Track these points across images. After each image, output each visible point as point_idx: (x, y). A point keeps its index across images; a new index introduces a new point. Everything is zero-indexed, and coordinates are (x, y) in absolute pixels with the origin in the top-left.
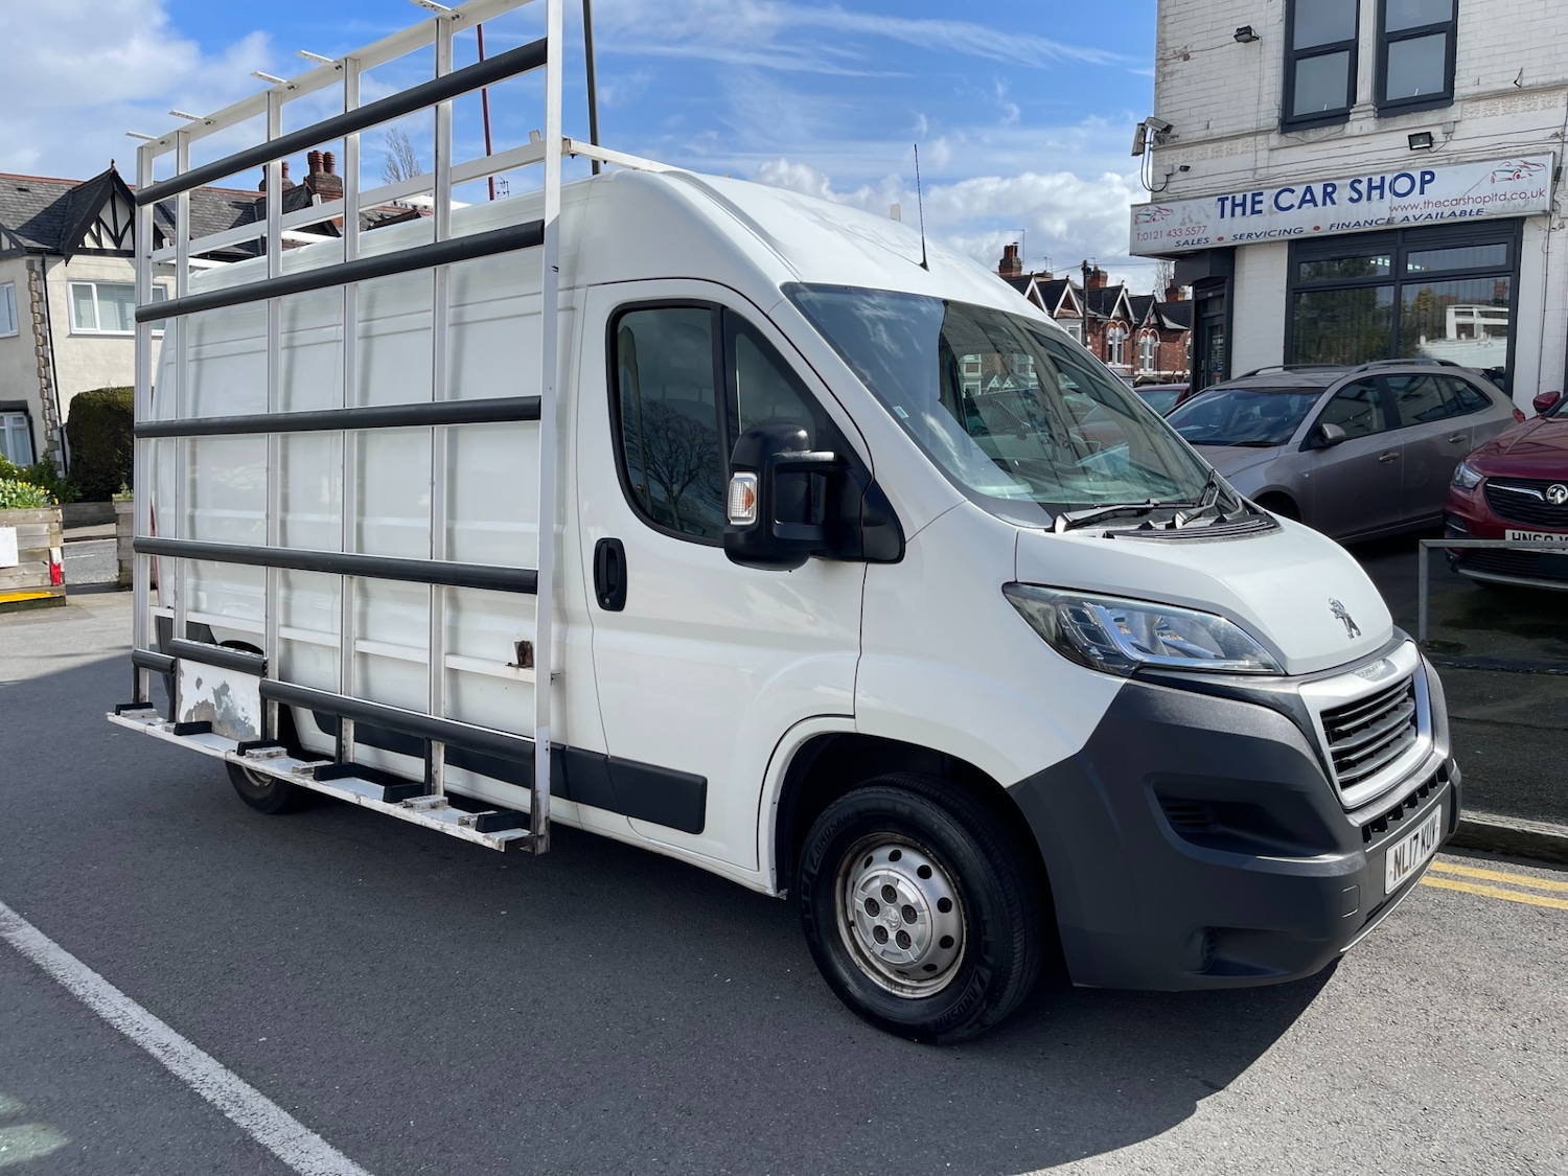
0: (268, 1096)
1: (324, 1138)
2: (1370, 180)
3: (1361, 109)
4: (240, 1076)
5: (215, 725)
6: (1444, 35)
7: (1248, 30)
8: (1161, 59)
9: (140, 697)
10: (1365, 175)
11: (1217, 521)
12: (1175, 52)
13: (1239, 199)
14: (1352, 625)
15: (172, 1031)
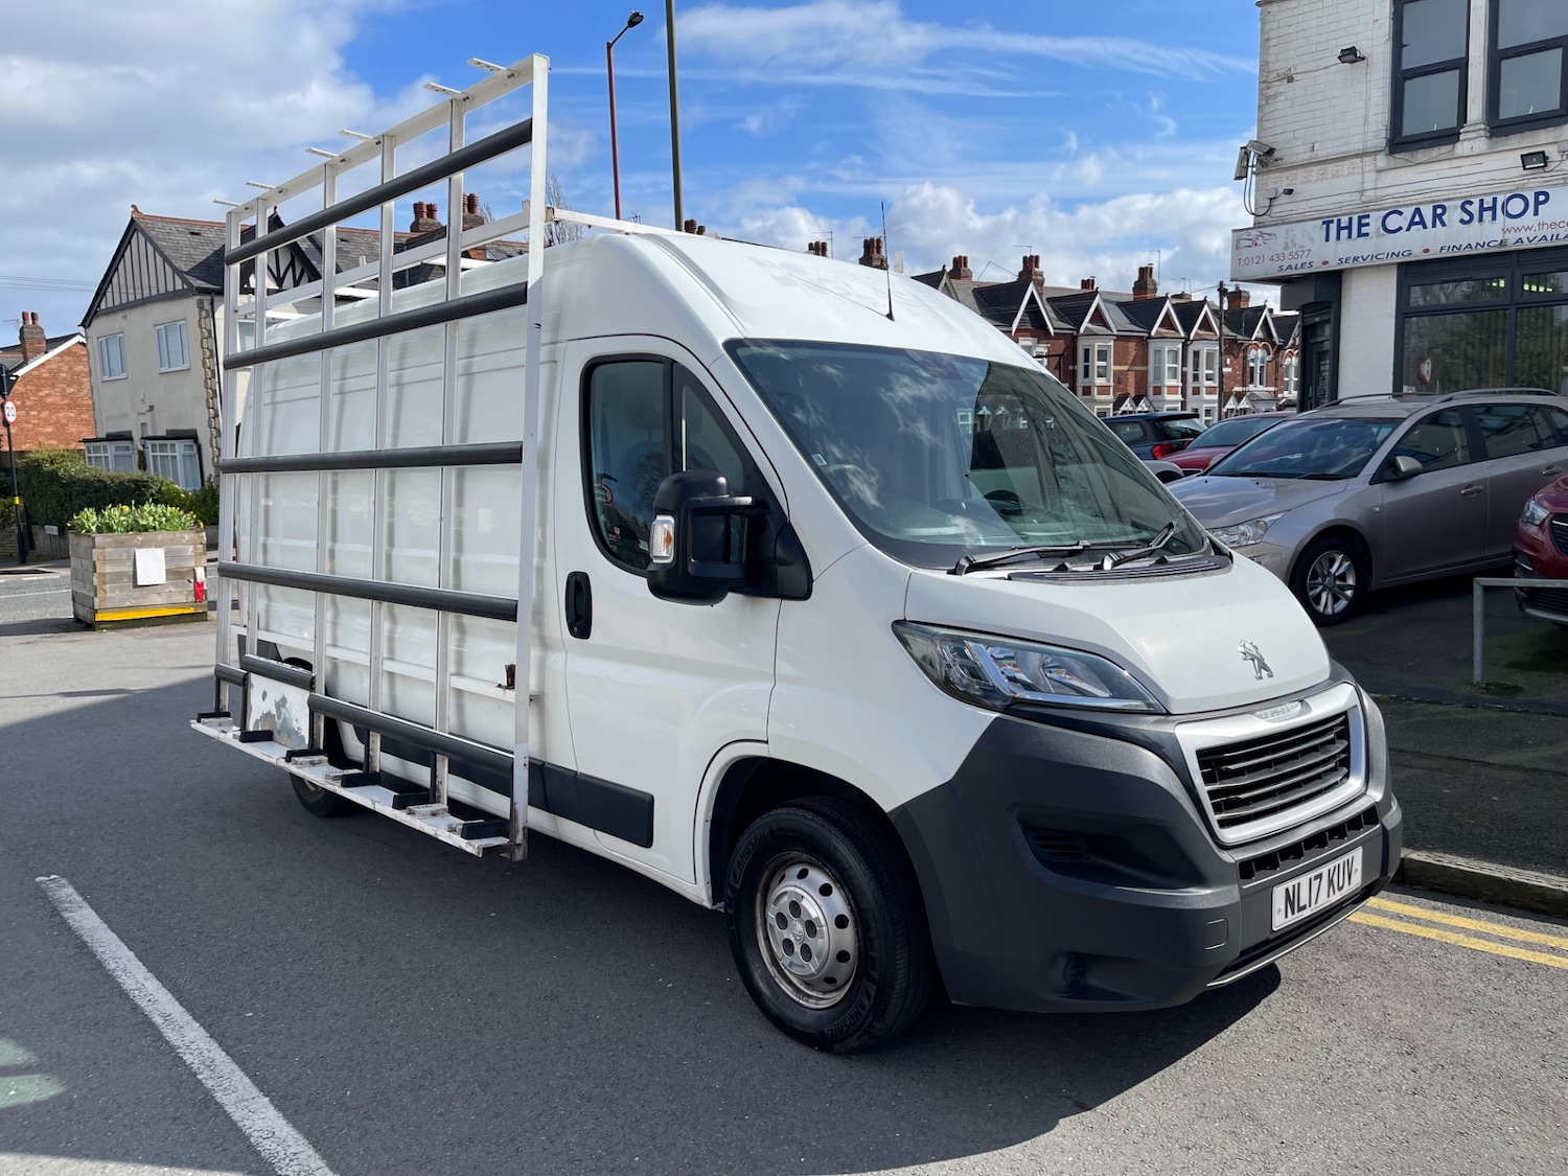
0: (237, 1064)
1: (271, 1101)
2: (1482, 201)
3: (1472, 128)
4: (220, 1045)
5: (275, 734)
6: (1561, 50)
7: (1352, 51)
8: (1264, 82)
9: (221, 707)
10: (1476, 196)
11: (1158, 562)
12: (1278, 75)
13: (1344, 222)
14: (1263, 666)
15: (177, 1003)
